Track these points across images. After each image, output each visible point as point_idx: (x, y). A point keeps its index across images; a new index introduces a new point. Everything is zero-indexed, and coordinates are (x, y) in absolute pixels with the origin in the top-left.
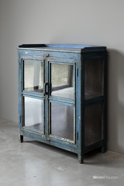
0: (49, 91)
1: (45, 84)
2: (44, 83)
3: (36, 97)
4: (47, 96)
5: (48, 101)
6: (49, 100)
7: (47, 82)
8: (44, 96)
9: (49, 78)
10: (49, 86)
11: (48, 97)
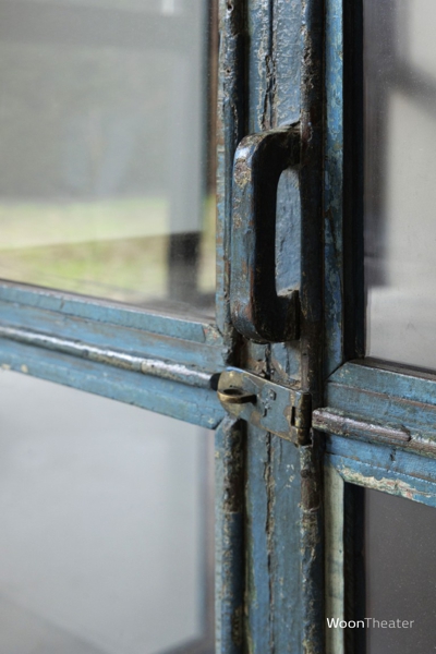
0: (334, 278)
1: (243, 153)
2: (241, 130)
3: (105, 377)
4: (288, 363)
5: (301, 458)
6: (319, 446)
7: (288, 113)
8: (237, 358)
9: (337, 39)
10: (333, 181)
11: (317, 396)
